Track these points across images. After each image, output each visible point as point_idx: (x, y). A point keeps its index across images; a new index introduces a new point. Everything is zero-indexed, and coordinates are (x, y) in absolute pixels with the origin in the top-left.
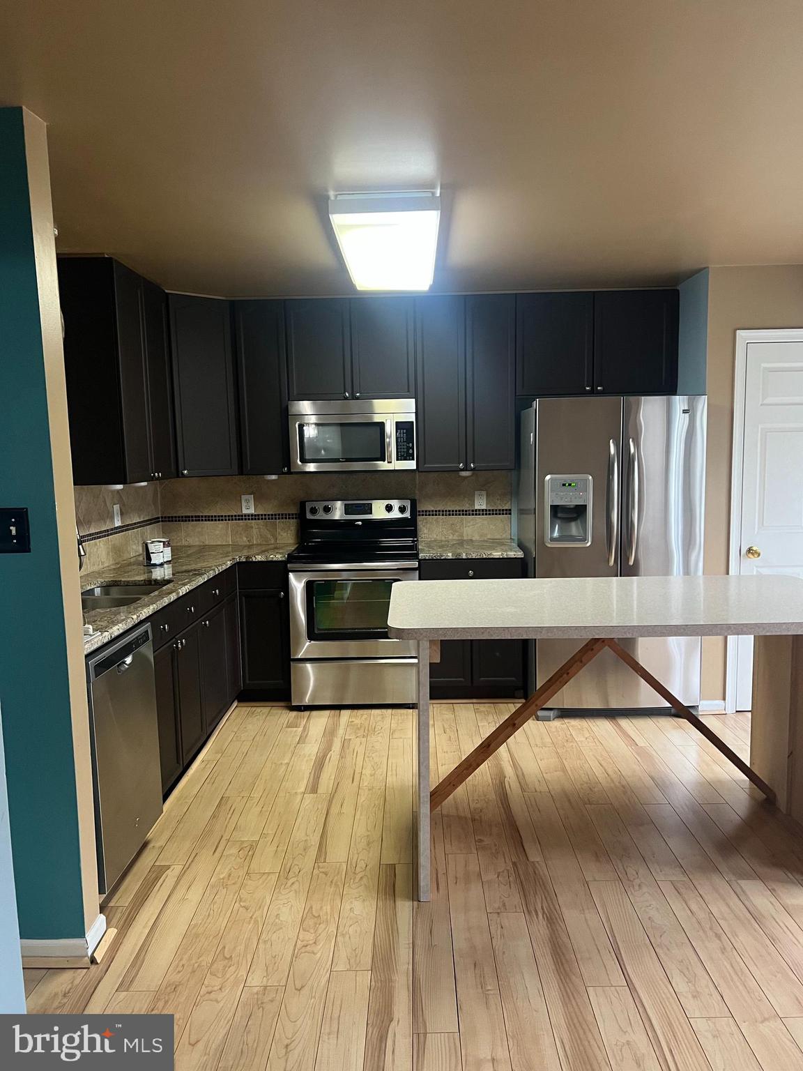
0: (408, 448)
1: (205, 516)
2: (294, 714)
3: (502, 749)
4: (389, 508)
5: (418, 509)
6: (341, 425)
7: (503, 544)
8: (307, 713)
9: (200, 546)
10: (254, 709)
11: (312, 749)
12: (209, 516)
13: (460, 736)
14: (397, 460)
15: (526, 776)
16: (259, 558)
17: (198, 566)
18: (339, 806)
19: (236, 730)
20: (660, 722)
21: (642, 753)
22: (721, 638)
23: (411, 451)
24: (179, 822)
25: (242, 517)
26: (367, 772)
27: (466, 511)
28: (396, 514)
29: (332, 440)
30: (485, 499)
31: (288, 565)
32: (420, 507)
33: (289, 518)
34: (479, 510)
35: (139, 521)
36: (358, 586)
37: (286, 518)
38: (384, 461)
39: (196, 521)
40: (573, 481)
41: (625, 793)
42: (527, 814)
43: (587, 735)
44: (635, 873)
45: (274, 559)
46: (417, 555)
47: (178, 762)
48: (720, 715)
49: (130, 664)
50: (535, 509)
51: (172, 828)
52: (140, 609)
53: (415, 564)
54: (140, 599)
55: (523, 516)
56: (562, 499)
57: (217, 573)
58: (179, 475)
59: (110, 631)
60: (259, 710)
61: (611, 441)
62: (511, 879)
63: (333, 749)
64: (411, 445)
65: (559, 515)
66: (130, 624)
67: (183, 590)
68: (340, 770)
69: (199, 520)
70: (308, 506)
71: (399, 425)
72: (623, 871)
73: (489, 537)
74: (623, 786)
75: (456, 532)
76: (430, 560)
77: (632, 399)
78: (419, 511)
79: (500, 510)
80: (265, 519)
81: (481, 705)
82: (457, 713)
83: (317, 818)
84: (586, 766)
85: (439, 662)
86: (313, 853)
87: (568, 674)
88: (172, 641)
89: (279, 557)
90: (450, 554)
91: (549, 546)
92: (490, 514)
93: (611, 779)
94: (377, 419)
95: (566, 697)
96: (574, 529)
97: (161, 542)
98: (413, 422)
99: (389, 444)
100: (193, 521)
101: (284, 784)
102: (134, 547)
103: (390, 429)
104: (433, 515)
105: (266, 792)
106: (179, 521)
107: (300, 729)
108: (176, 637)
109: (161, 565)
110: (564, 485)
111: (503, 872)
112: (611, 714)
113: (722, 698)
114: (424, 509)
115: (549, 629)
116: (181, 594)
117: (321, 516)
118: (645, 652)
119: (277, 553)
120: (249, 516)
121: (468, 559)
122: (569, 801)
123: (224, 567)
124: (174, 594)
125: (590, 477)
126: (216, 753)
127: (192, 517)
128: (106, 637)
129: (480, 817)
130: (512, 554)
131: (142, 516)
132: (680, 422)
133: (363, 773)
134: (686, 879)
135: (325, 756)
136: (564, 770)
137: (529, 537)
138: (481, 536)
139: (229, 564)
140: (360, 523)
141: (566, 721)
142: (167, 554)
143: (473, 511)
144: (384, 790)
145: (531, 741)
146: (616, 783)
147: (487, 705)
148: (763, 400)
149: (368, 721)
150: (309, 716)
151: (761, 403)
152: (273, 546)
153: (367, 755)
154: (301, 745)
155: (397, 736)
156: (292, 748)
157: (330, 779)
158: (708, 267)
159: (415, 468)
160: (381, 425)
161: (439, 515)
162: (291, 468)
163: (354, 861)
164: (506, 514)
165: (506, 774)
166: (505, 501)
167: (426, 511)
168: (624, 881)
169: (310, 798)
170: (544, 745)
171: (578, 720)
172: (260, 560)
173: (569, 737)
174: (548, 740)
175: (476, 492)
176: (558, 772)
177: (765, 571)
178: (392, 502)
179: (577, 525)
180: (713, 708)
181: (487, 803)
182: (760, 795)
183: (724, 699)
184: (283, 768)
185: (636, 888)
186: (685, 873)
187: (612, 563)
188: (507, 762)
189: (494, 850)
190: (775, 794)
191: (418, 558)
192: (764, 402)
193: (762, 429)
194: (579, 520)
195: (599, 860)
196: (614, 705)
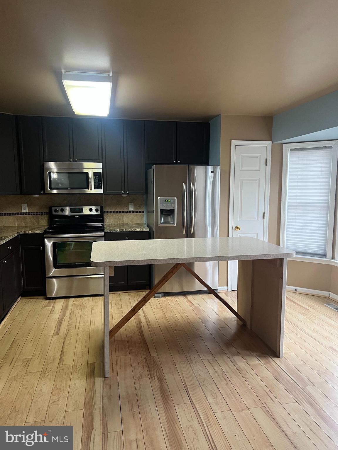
0: (99, 184)
1: (4, 213)
2: (48, 301)
3: (140, 311)
4: (91, 210)
5: (104, 211)
6: (69, 173)
7: (141, 225)
8: (54, 301)
9: (2, 227)
10: (29, 300)
11: (56, 315)
13: (122, 306)
14: (94, 189)
15: (150, 321)
16: (30, 232)
17: (1, 236)
18: (69, 340)
19: (20, 309)
21: (196, 309)
22: (225, 262)
23: (100, 185)
25: (22, 214)
26: (82, 324)
27: (125, 211)
28: (94, 213)
29: (65, 180)
30: (133, 206)
31: (44, 235)
32: (105, 209)
33: (44, 214)
34: (131, 211)
36: (77, 244)
37: (43, 214)
38: (88, 189)
40: (169, 199)
41: (190, 325)
42: (150, 336)
43: (175, 303)
44: (193, 357)
45: (37, 233)
46: (104, 230)
48: (226, 292)
50: (154, 211)
53: (103, 234)
55: (149, 213)
56: (164, 206)
57: (10, 239)
60: (31, 300)
61: (184, 183)
62: (144, 364)
63: (66, 315)
64: (100, 182)
65: (164, 213)
68: (69, 324)
69: (1, 215)
70: (54, 209)
71: (95, 174)
72: (189, 357)
73: (135, 222)
74: (189, 323)
75: (121, 220)
76: (109, 232)
77: (192, 166)
79: (139, 211)
80: (33, 214)
81: (131, 293)
82: (121, 297)
83: (59, 346)
84: (174, 316)
85: (113, 275)
86: (57, 361)
87: (167, 278)
89: (40, 232)
90: (118, 230)
91: (160, 226)
92: (135, 213)
93: (184, 320)
94: (85, 171)
95: (166, 288)
96: (169, 219)
98: (101, 173)
99: (91, 182)
101: (43, 332)
103: (91, 175)
104: (110, 213)
105: (35, 336)
107: (51, 307)
110: (165, 201)
111: (140, 362)
112: (184, 294)
115: (159, 260)
117: (60, 213)
118: (197, 268)
119: (39, 230)
120: (25, 213)
121: (126, 232)
122: (168, 330)
123: (14, 236)
125: (176, 198)
126: (10, 320)
129: (131, 340)
130: (144, 230)
132: (210, 176)
133: (80, 325)
134: (213, 358)
135: (62, 319)
136: (165, 317)
137: (152, 222)
138: (132, 222)
139: (16, 235)
140: (78, 216)
141: (166, 297)
143: (128, 211)
144: (89, 331)
145: (152, 306)
146: (186, 322)
147: (134, 293)
148: (241, 168)
149: (82, 303)
150: (55, 302)
151: (240, 170)
152: (37, 227)
153: (81, 317)
154: (51, 314)
155: (95, 308)
156: (47, 316)
157: (65, 328)
158: (221, 115)
159: (102, 193)
160: (87, 174)
161: (113, 213)
162: (45, 192)
163: (76, 363)
164: (142, 213)
165: (142, 321)
166: (142, 208)
167: (108, 211)
168: (189, 361)
169: (55, 337)
170: (157, 308)
171: (171, 297)
172: (31, 233)
173: (167, 304)
174: (159, 306)
175: (129, 203)
176: (163, 319)
177: (242, 235)
178: (92, 207)
179: (171, 217)
180: (223, 289)
181: (134, 334)
182: (241, 323)
183: (227, 286)
184: (43, 325)
185: (194, 363)
186: (213, 355)
187: (184, 233)
188: (142, 317)
189: (137, 353)
190: (246, 322)
191: (104, 232)
192: (242, 169)
193: (241, 180)
194: (171, 216)
195: (180, 354)
196: (185, 290)
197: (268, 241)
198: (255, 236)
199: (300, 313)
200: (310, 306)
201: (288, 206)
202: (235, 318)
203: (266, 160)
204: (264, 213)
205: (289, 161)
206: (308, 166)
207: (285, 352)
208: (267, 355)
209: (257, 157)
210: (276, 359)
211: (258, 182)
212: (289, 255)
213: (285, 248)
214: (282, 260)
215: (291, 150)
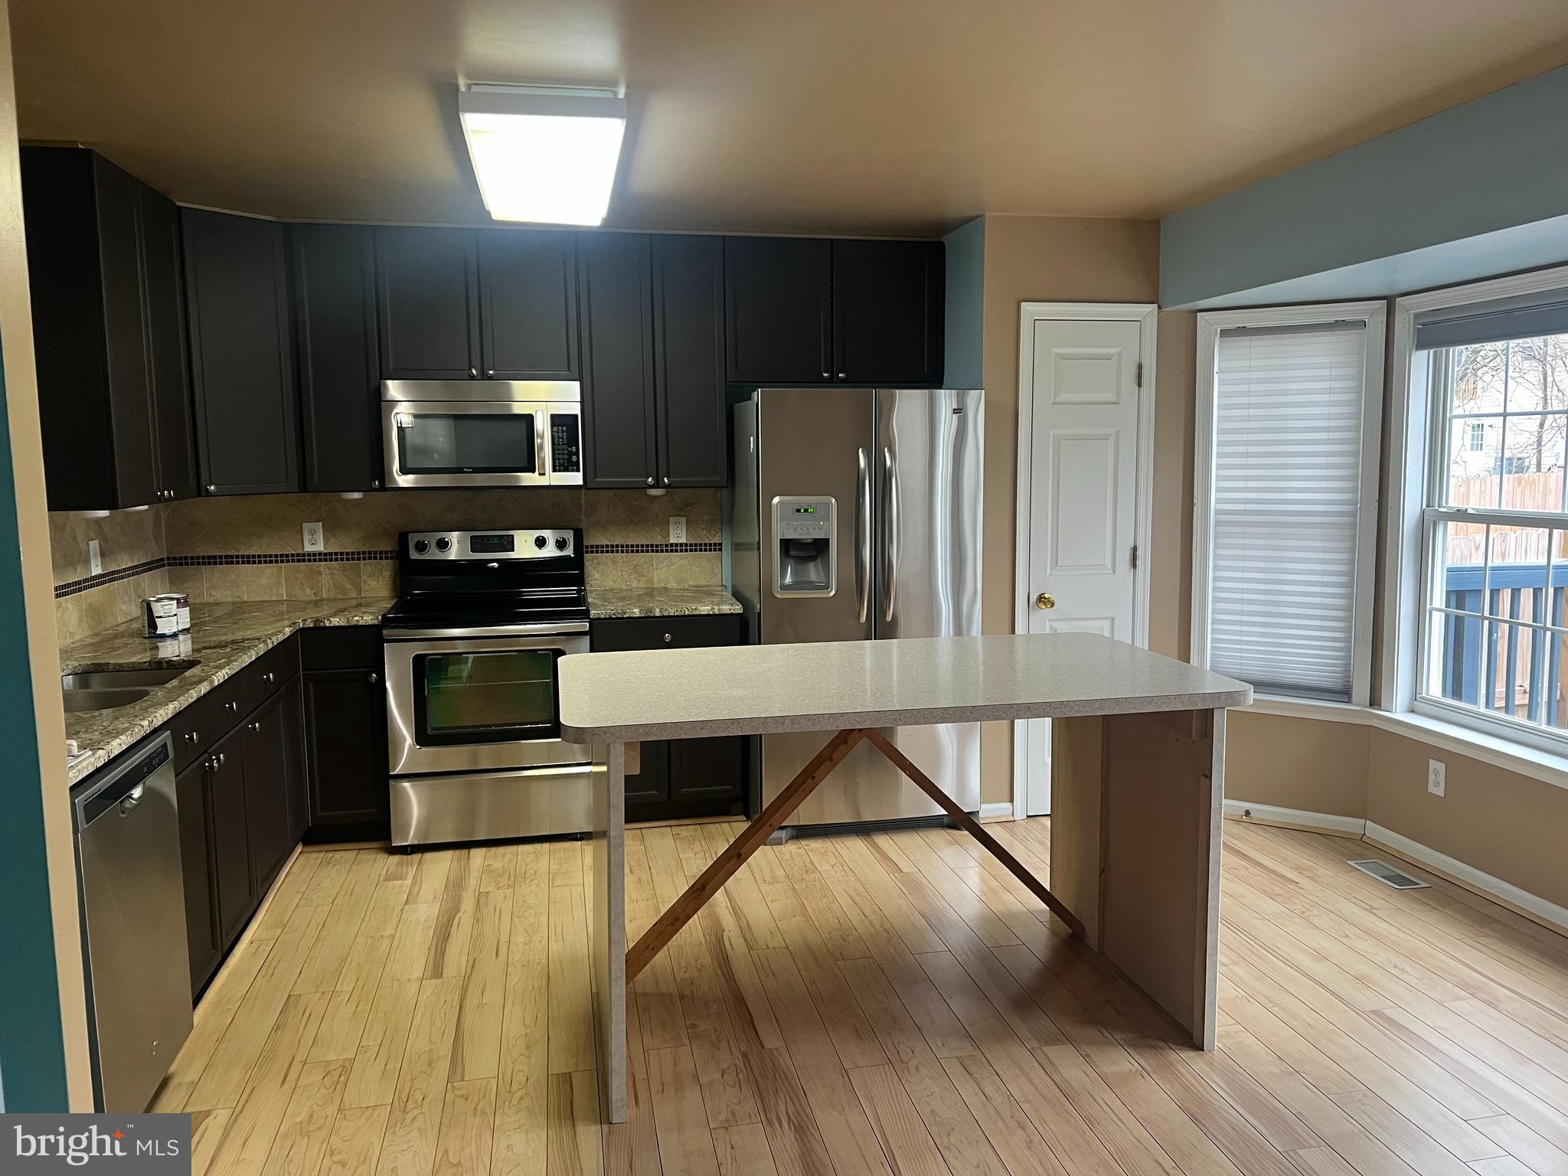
0: (571, 454)
1: (243, 556)
2: (396, 858)
3: (719, 895)
4: (541, 543)
5: (585, 544)
6: (456, 417)
7: (711, 594)
8: (416, 857)
9: (234, 603)
10: (330, 855)
11: (426, 912)
12: (249, 557)
13: (655, 877)
14: (554, 470)
15: (753, 927)
16: (336, 621)
17: (239, 635)
18: (479, 993)
19: (303, 889)
20: (930, 837)
21: (912, 884)
22: (1005, 723)
23: (574, 458)
24: (219, 1041)
25: (303, 557)
26: (519, 938)
27: (657, 546)
28: (550, 551)
29: (440, 437)
30: (684, 528)
31: (384, 631)
32: (590, 540)
33: (381, 558)
34: (676, 545)
35: (130, 565)
36: (481, 661)
37: (375, 558)
38: (533, 471)
39: (227, 563)
40: (810, 506)
41: (889, 939)
42: (757, 981)
43: (834, 861)
44: (909, 1051)
45: (360, 623)
46: (587, 612)
47: (214, 947)
48: (1008, 823)
49: (140, 797)
50: (759, 543)
51: (209, 1052)
52: (152, 710)
53: (585, 626)
54: (147, 693)
55: (738, 553)
56: (795, 530)
57: (270, 646)
58: (201, 492)
59: (108, 748)
60: (338, 855)
61: (860, 450)
62: (740, 1076)
63: (463, 908)
64: (574, 449)
65: (792, 553)
66: (138, 734)
67: (219, 677)
68: (476, 940)
69: (232, 563)
70: (413, 539)
71: (556, 420)
72: (893, 1050)
73: (691, 583)
74: (886, 930)
75: (643, 576)
76: (605, 619)
77: (883, 393)
78: (587, 547)
79: (706, 545)
80: (342, 559)
81: (682, 828)
82: (648, 843)
83: (445, 1014)
84: (835, 906)
85: (638, 773)
86: (444, 1067)
87: (813, 778)
88: (202, 758)
89: (368, 619)
90: (636, 611)
91: (779, 596)
92: (691, 550)
93: (870, 922)
94: (518, 409)
95: (805, 813)
96: (813, 572)
97: (173, 599)
98: (577, 415)
99: (541, 447)
100: (221, 563)
101: (387, 968)
102: (124, 607)
103: (542, 425)
104: (607, 552)
105: (361, 983)
106: (198, 564)
107: (408, 882)
108: (209, 751)
109: (175, 636)
110: (798, 511)
111: (729, 1068)
112: (864, 829)
113: (1009, 799)
114: (595, 543)
115: (795, 719)
116: (216, 683)
117: (434, 554)
118: (907, 741)
119: (365, 613)
120: (315, 555)
121: (663, 617)
122: (815, 958)
123: (281, 638)
124: (205, 683)
125: (833, 501)
126: (272, 928)
127: (221, 557)
128: (101, 757)
129: (692, 991)
130: (726, 609)
131: (136, 558)
132: (947, 424)
133: (512, 941)
134: (977, 1053)
135: (449, 923)
136: (804, 912)
137: (750, 583)
138: (680, 582)
139: (288, 631)
140: (495, 565)
141: (804, 842)
142: (184, 619)
143: (667, 546)
144: (546, 964)
145: (757, 875)
146: (878, 927)
147: (691, 827)
148: (1055, 398)
149: (514, 863)
150: (420, 861)
151: (1052, 401)
152: (354, 602)
153: (515, 914)
154: (412, 906)
155: (560, 883)
156: (397, 911)
157: (461, 954)
158: (984, 215)
159: (581, 483)
160: (529, 419)
161: (617, 552)
162: (386, 483)
163: (509, 1074)
164: (715, 550)
165: (725, 925)
166: (713, 533)
167: (597, 546)
168: (896, 1065)
169: (431, 985)
170: (775, 880)
171: (820, 841)
172: (337, 624)
173: (809, 865)
174: (780, 872)
175: (671, 518)
176: (797, 918)
177: (1062, 627)
178: (547, 534)
179: (816, 567)
180: (999, 813)
181: (699, 970)
182: (1064, 929)
183: (1012, 801)
184: (385, 944)
185: (913, 1071)
186: (974, 1043)
187: (863, 619)
188: (725, 911)
189: (713, 1038)
190: (1082, 925)
191: (588, 617)
192: (1057, 400)
193: (1055, 436)
194: (819, 560)
195: (860, 1038)
196: (868, 817)
197: (1152, 647)
198: (1103, 628)
199: (1265, 893)
200: (1299, 869)
201: (1217, 523)
202: (1043, 911)
203: (1140, 367)
204: (1135, 549)
205: (1216, 370)
206: (1281, 386)
207: (1220, 1029)
208: (1162, 1040)
209: (1108, 358)
210: (1193, 1053)
211: (1111, 441)
212: (1232, 697)
213: (1208, 669)
214: (1207, 716)
215: (1225, 333)
